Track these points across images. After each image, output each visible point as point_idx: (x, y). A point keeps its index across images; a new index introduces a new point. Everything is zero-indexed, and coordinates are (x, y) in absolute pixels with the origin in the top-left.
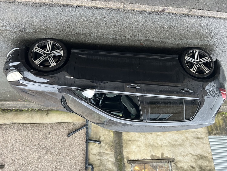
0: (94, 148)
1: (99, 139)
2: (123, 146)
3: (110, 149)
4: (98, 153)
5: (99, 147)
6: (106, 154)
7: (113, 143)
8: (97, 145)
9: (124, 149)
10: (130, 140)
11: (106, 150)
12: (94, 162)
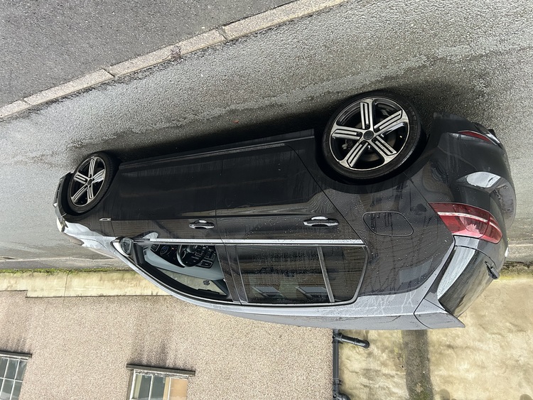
0: (353, 358)
1: (364, 336)
2: (428, 360)
3: (395, 365)
4: (364, 370)
5: (366, 355)
6: (384, 375)
7: (401, 349)
8: (361, 349)
9: (432, 368)
10: (449, 347)
11: (384, 364)
12: (354, 391)
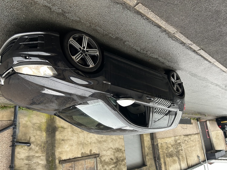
0: (22, 152)
1: (28, 141)
2: (55, 146)
3: (42, 151)
4: (27, 157)
5: (28, 150)
6: (36, 157)
7: (45, 144)
8: (26, 147)
9: (56, 149)
10: (63, 140)
11: (37, 152)
12: (21, 168)
